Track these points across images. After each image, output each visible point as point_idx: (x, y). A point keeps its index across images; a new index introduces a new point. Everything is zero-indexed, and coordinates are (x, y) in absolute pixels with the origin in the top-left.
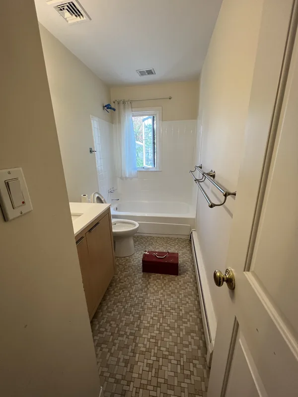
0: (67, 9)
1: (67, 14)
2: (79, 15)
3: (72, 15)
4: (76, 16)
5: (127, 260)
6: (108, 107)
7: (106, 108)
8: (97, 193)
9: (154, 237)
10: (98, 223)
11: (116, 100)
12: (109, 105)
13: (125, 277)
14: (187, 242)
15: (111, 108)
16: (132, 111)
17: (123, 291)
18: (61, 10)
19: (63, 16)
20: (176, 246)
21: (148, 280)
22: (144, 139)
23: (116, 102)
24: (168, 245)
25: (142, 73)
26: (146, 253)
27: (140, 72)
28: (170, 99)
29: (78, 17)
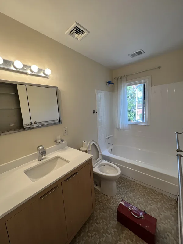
0: (76, 33)
1: (76, 35)
2: (82, 33)
3: (79, 35)
4: (81, 34)
5: (108, 200)
6: (109, 83)
7: (108, 84)
8: (94, 141)
9: (137, 184)
10: (76, 173)
11: (116, 78)
12: (110, 81)
13: (101, 218)
14: (173, 203)
15: (111, 83)
16: (127, 83)
17: (95, 234)
18: (72, 34)
19: (74, 37)
20: (159, 204)
21: (119, 235)
22: (137, 100)
23: (116, 79)
24: (149, 198)
25: (133, 55)
26: (123, 203)
27: (131, 55)
28: (159, 68)
29: (83, 34)
